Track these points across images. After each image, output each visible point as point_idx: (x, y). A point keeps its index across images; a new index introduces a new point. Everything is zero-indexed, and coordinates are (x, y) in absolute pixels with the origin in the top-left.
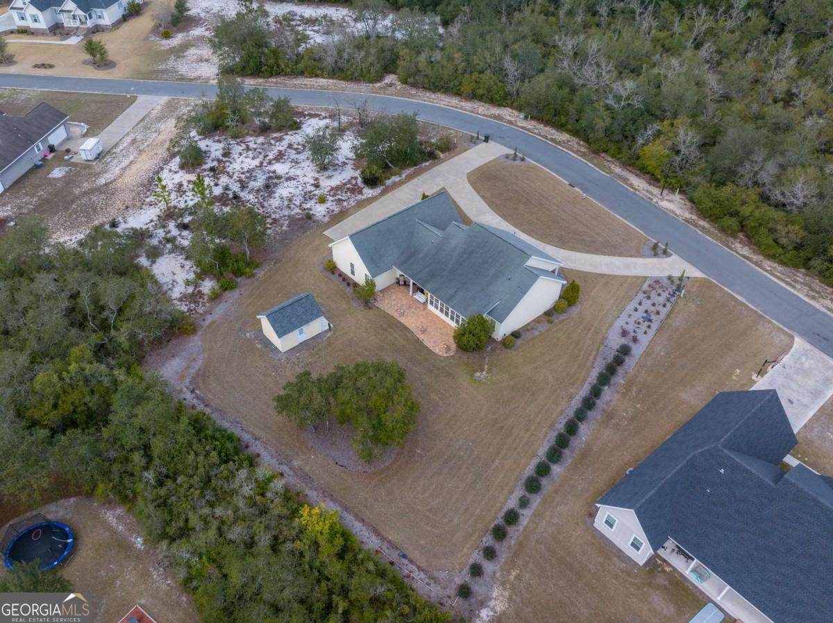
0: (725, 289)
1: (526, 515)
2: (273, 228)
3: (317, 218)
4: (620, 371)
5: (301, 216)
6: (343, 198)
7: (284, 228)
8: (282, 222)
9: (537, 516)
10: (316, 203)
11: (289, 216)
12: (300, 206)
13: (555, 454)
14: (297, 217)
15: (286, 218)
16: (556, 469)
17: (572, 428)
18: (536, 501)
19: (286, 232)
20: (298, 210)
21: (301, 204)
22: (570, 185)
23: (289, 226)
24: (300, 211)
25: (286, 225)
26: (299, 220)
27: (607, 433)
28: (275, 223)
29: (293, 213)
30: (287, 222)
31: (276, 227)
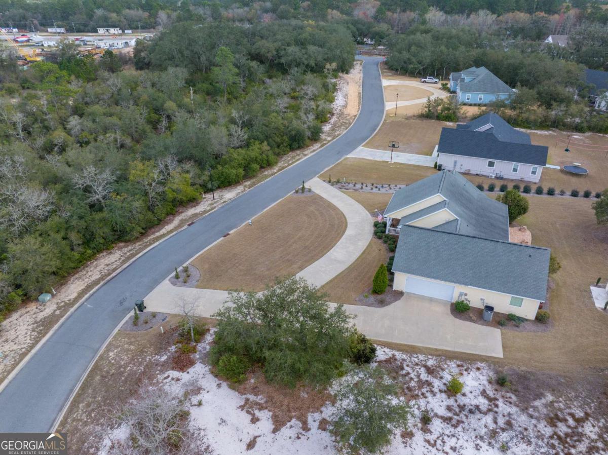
2: (568, 411)
3: (491, 374)
5: (508, 395)
6: (423, 370)
7: (550, 397)
8: (545, 411)
10: (464, 395)
11: (524, 410)
12: (490, 410)
14: (514, 398)
15: (531, 411)
19: (553, 391)
20: (503, 407)
21: (485, 413)
22: (225, 236)
23: (539, 396)
24: (500, 403)
25: (543, 401)
26: (515, 392)
28: (557, 416)
29: (514, 410)
30: (537, 403)
31: (560, 410)
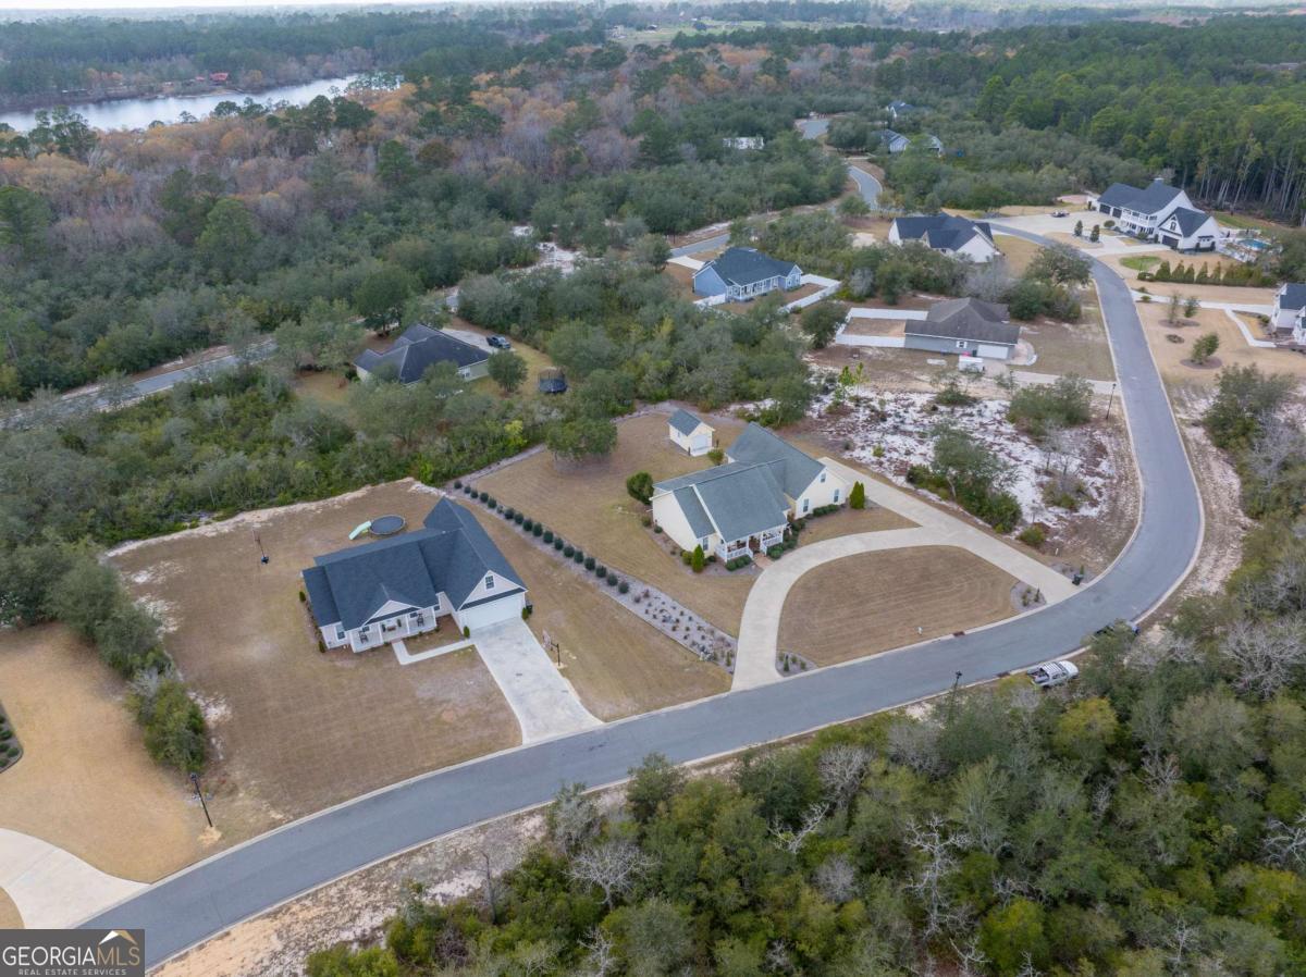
0: (706, 700)
1: (494, 512)
4: (602, 582)
9: (490, 517)
13: (528, 527)
16: (520, 529)
17: (548, 538)
18: (501, 517)
22: (962, 633)
27: (541, 561)
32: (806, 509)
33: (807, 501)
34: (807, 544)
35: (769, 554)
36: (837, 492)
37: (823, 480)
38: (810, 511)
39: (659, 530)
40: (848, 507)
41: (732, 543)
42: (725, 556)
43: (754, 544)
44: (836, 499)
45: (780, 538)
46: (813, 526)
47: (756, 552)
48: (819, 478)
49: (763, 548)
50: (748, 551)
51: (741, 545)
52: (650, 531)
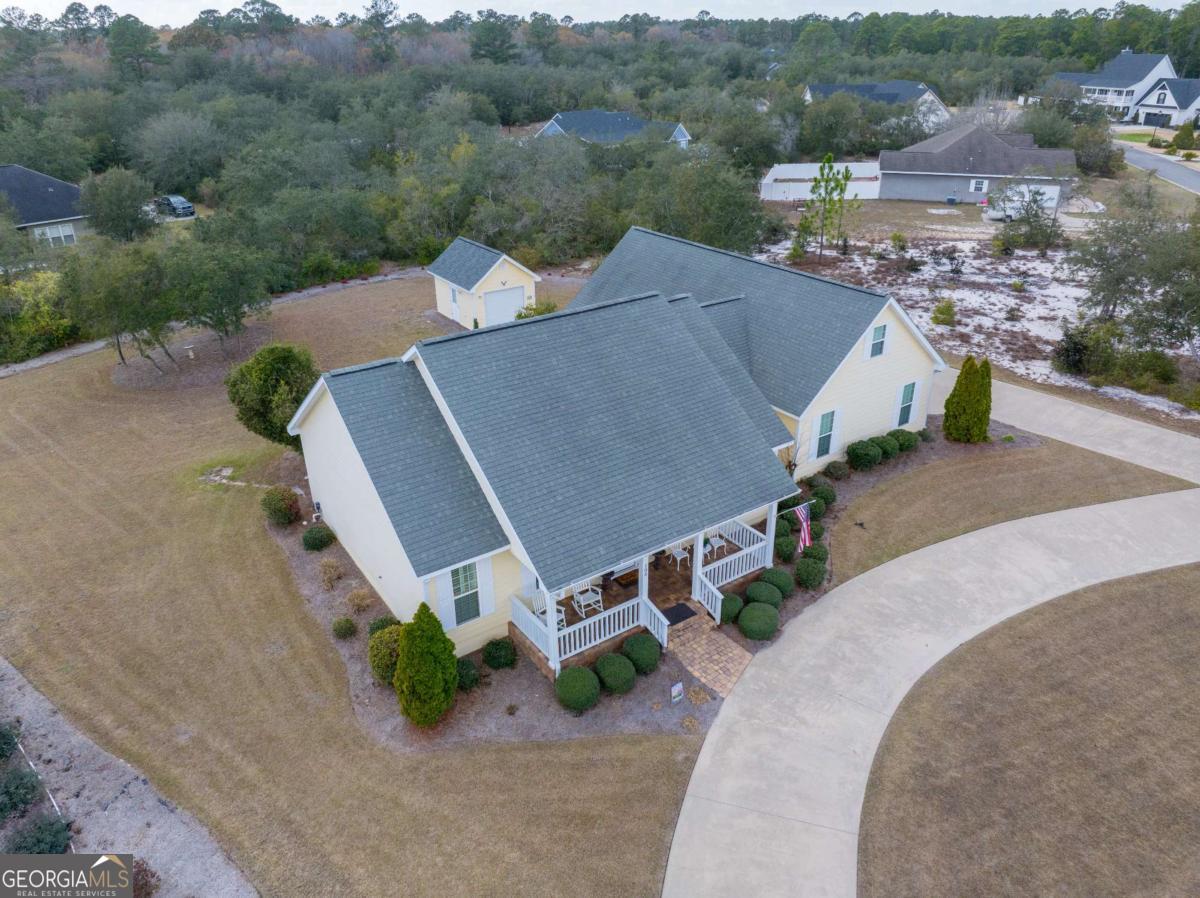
32: (824, 447)
33: (829, 419)
34: (863, 567)
35: (733, 620)
36: (910, 390)
37: (878, 349)
38: (836, 454)
39: (322, 540)
40: (940, 440)
41: (583, 585)
42: (550, 643)
43: (670, 577)
44: (905, 414)
45: (761, 553)
46: (859, 499)
47: (678, 614)
48: (867, 339)
49: (707, 591)
50: (645, 612)
51: (617, 588)
52: (289, 544)
